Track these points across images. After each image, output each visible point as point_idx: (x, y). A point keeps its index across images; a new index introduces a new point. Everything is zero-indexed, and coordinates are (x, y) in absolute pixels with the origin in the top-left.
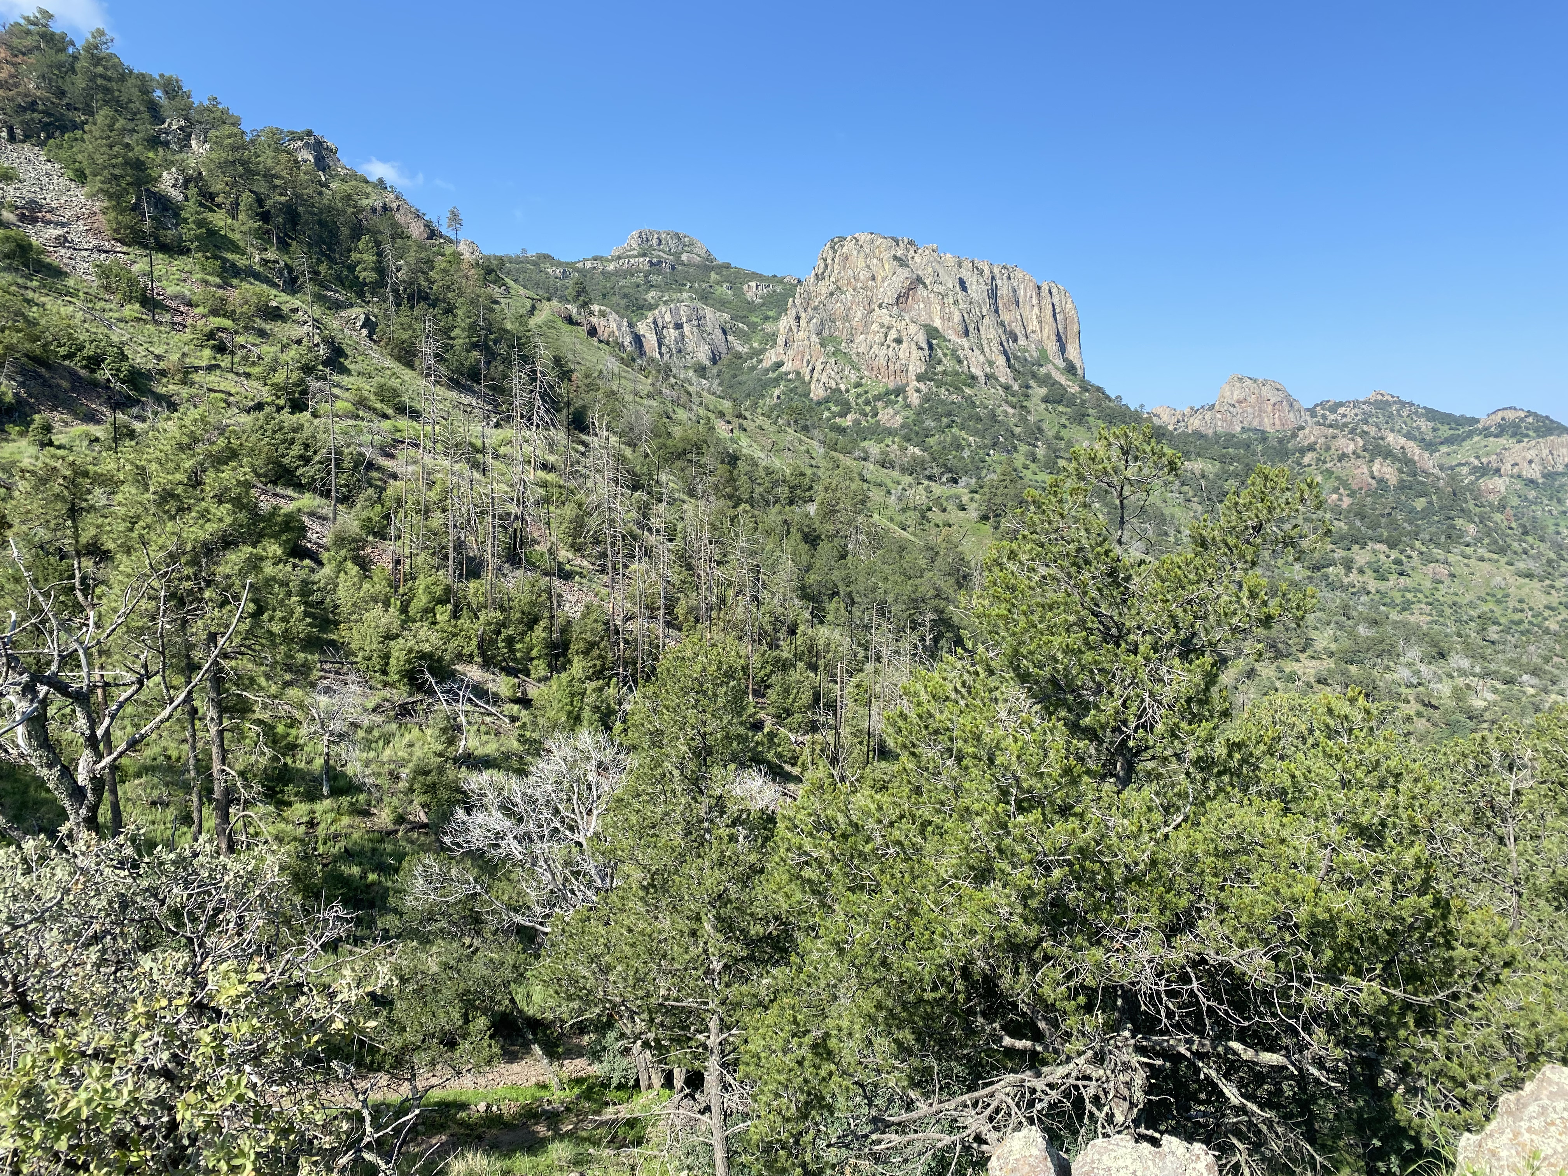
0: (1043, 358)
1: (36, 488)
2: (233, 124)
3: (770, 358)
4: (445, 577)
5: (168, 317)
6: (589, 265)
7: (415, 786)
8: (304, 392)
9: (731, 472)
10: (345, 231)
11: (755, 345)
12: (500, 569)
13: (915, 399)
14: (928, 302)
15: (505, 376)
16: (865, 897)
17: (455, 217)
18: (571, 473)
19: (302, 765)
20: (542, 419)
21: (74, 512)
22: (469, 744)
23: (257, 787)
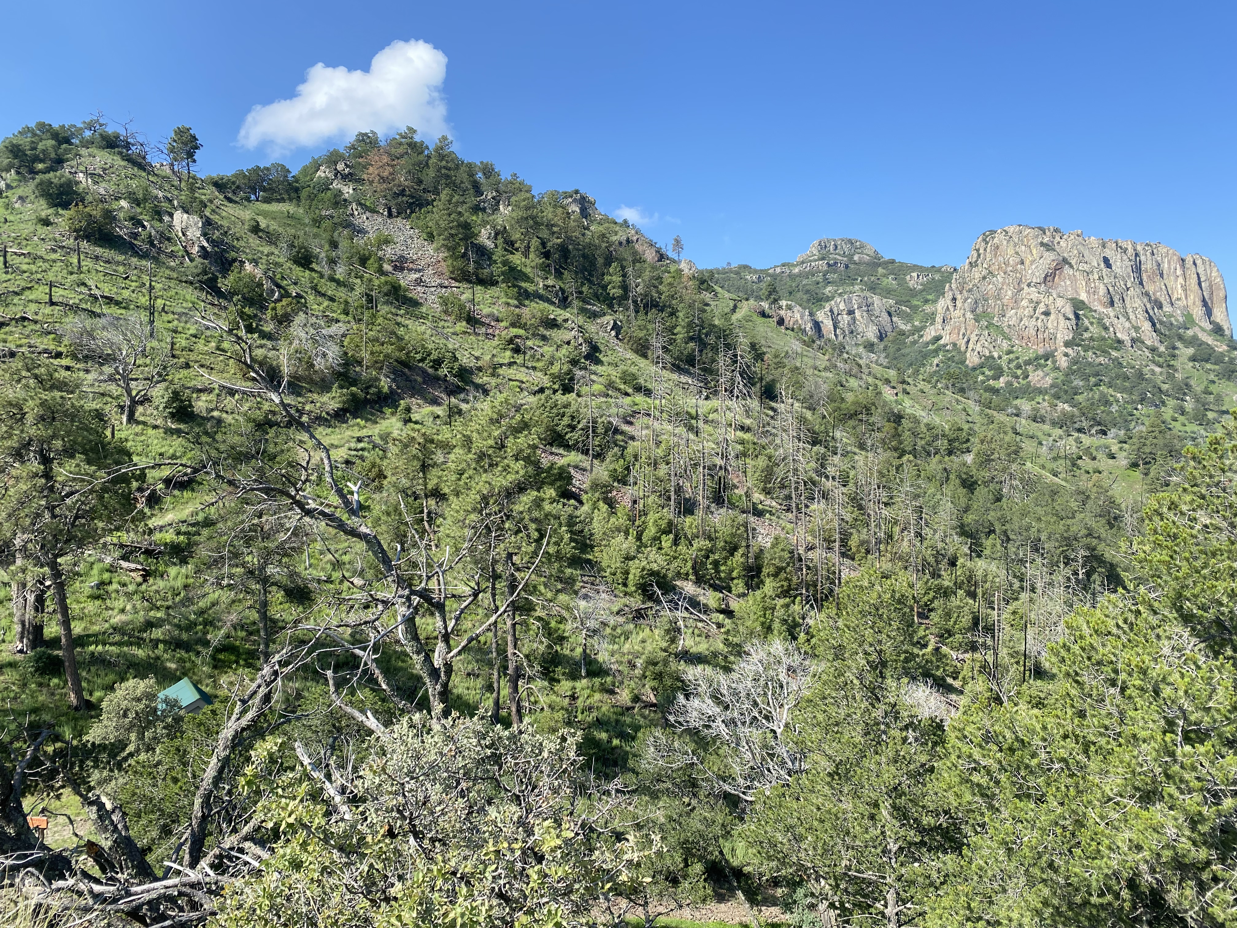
0: (1189, 321)
1: (401, 451)
2: (527, 191)
3: (930, 333)
4: (669, 513)
5: (483, 330)
6: (778, 270)
7: (647, 673)
8: (572, 379)
9: (896, 429)
10: (600, 261)
11: (917, 323)
12: (708, 507)
13: (1063, 362)
14: (1073, 279)
15: (713, 361)
16: (1033, 806)
17: (678, 242)
18: (763, 433)
19: (567, 652)
20: (741, 392)
21: (424, 468)
22: (686, 643)
23: (538, 668)
